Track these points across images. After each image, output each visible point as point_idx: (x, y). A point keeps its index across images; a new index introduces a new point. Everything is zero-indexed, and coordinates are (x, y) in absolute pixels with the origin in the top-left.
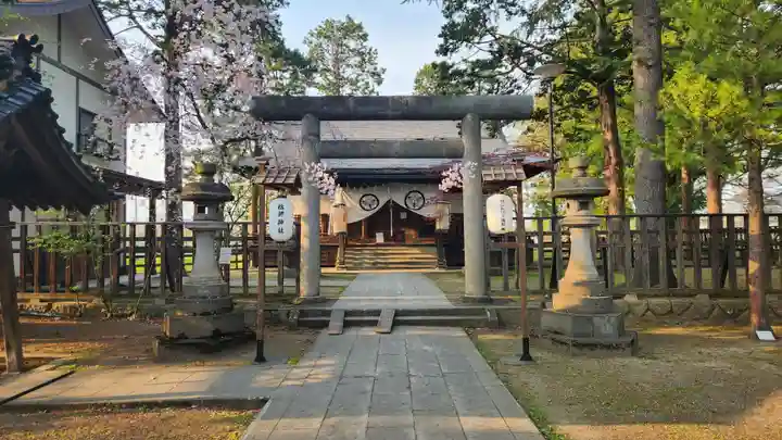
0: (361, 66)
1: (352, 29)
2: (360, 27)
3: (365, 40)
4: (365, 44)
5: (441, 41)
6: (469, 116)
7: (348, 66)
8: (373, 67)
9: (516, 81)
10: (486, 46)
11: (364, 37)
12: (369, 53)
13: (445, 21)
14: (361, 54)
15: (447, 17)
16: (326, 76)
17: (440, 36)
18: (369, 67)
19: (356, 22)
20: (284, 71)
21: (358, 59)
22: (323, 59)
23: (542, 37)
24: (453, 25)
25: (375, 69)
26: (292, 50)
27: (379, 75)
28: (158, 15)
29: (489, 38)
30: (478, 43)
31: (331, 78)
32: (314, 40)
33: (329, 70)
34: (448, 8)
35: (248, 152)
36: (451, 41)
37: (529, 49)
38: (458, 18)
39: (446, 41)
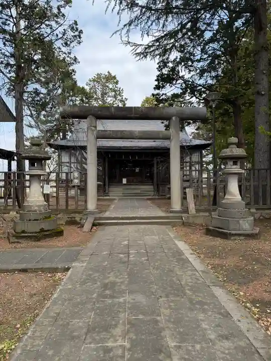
0: (115, 97)
1: (111, 78)
2: (114, 77)
3: (117, 84)
4: (117, 86)
5: (156, 83)
6: (174, 118)
7: (108, 96)
8: (121, 97)
9: (193, 103)
10: (179, 86)
11: (117, 83)
12: (119, 90)
13: (159, 73)
14: (115, 91)
15: (159, 71)
16: (98, 101)
17: (156, 80)
18: (119, 98)
19: (113, 75)
20: (77, 97)
21: (113, 93)
22: (96, 93)
23: (207, 82)
24: (162, 75)
25: (122, 98)
26: (81, 86)
27: (124, 102)
28: (12, 66)
29: (180, 81)
30: (175, 84)
31: (100, 102)
32: (92, 83)
33: (99, 98)
34: (159, 67)
35: (59, 138)
36: (161, 83)
37: (200, 87)
38: (165, 71)
39: (159, 83)
